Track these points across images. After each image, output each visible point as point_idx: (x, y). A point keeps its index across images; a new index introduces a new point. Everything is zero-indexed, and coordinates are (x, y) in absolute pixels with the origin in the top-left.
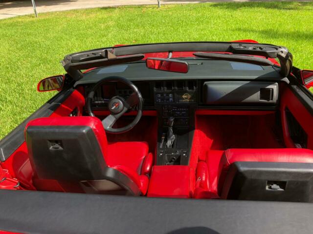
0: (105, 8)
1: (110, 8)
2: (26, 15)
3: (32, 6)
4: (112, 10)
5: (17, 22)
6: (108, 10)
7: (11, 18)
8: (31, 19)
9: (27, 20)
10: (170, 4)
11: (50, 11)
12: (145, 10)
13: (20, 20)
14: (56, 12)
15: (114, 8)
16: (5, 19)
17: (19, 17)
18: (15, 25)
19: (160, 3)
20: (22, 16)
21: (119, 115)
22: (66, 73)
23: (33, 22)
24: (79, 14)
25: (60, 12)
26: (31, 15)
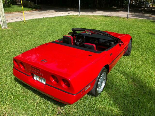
0: (105, 16)
1: (107, 16)
2: (76, 15)
3: (79, 11)
4: (108, 17)
5: (72, 17)
6: (106, 17)
7: (71, 16)
8: (77, 17)
9: (76, 17)
10: (133, 18)
11: (85, 14)
12: (121, 19)
13: (73, 17)
14: (87, 15)
15: (109, 16)
16: (69, 16)
17: (74, 15)
18: (71, 18)
19: (128, 17)
20: (75, 15)
21: (80, 42)
22: (72, 32)
23: (77, 18)
24: (94, 17)
25: (88, 15)
26: (78, 15)
